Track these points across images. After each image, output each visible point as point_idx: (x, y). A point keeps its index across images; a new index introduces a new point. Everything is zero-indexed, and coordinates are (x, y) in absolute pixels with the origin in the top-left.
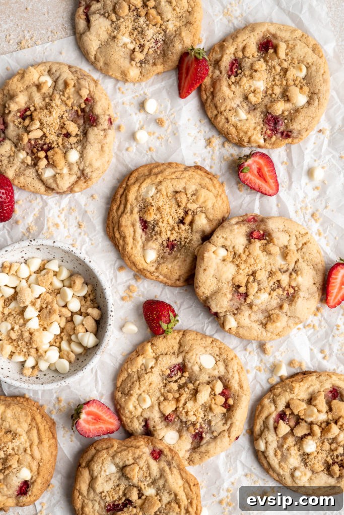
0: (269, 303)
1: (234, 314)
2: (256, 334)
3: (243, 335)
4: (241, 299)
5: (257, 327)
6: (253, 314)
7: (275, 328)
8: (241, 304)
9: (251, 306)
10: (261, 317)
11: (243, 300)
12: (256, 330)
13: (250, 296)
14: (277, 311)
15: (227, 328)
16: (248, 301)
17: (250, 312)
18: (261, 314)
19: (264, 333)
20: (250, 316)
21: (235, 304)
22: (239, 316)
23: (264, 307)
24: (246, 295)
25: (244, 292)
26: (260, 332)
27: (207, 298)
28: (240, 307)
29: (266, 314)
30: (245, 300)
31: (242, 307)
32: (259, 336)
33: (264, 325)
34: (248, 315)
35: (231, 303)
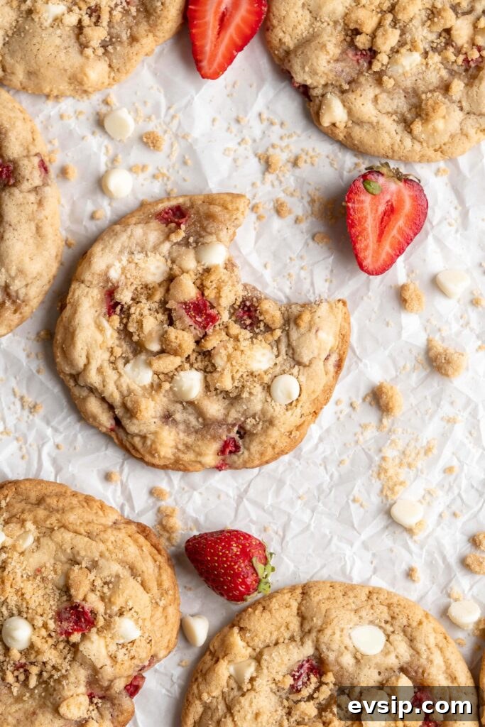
0: (421, 76)
1: (343, 92)
2: (388, 143)
3: (361, 142)
4: (361, 61)
5: (390, 126)
6: (384, 96)
7: (433, 134)
8: (360, 73)
9: (379, 79)
10: (400, 104)
11: (366, 65)
12: (389, 133)
13: (379, 57)
14: (438, 95)
15: (326, 122)
16: (377, 67)
17: (377, 91)
18: (403, 99)
19: (408, 142)
20: (376, 98)
21: (347, 70)
22: (351, 96)
23: (408, 83)
24: (372, 53)
25: (367, 46)
26: (398, 138)
27: (288, 53)
28: (358, 79)
29: (414, 100)
30: (370, 63)
31: (362, 79)
32: (396, 148)
33: (407, 125)
34: (372, 96)
35: (339, 66)
